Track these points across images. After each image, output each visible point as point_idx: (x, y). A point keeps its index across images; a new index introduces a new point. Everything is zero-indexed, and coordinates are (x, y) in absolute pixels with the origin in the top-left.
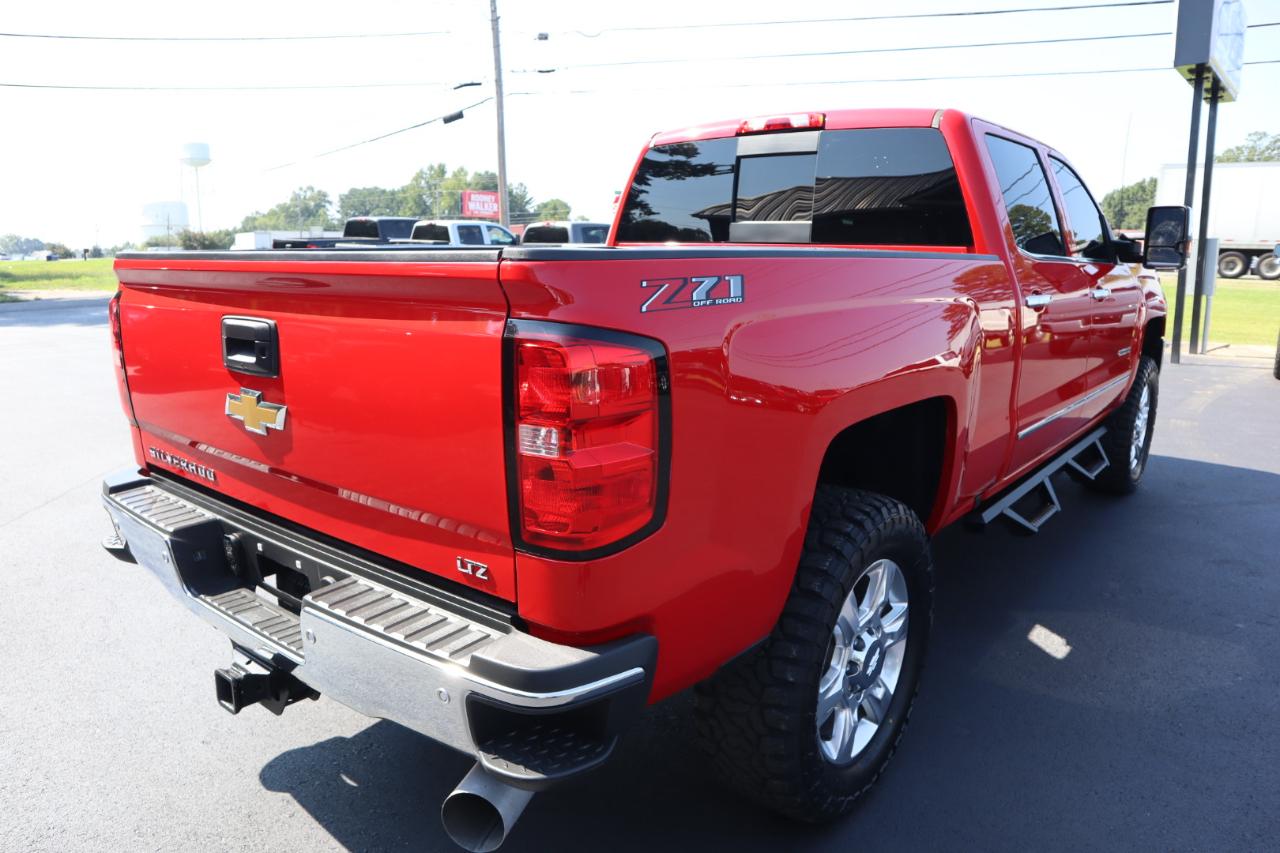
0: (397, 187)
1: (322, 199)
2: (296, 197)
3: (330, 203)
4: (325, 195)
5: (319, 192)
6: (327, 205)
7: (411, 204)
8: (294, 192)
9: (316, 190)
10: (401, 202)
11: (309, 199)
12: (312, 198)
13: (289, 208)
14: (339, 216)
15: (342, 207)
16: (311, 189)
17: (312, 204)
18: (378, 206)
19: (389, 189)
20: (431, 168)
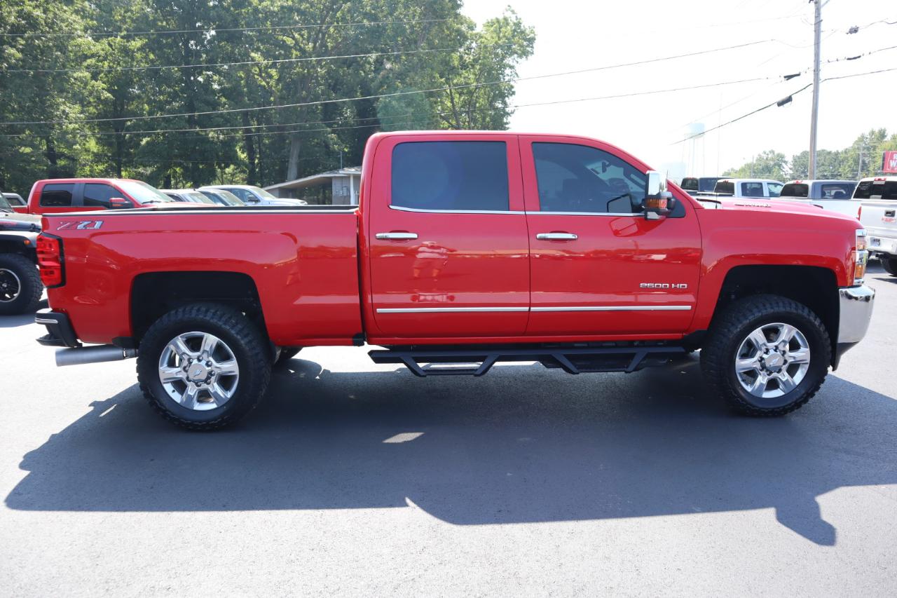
0: (841, 150)
1: (779, 161)
2: (760, 159)
3: (786, 162)
4: (782, 157)
5: (778, 155)
6: (783, 164)
7: (851, 162)
8: (759, 155)
9: (776, 153)
10: (843, 161)
11: (770, 160)
12: (773, 160)
13: (754, 166)
14: (791, 172)
15: (794, 165)
16: (772, 152)
17: (772, 163)
18: (823, 165)
19: (834, 150)
20: (873, 133)
